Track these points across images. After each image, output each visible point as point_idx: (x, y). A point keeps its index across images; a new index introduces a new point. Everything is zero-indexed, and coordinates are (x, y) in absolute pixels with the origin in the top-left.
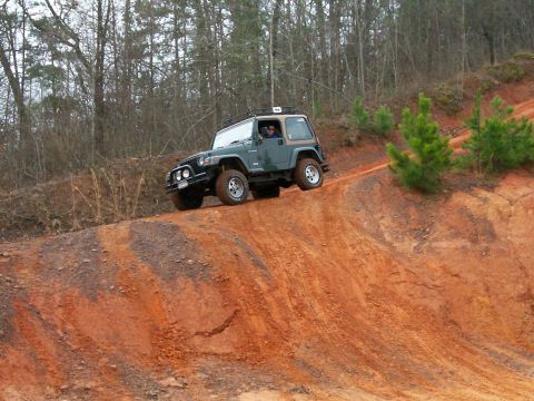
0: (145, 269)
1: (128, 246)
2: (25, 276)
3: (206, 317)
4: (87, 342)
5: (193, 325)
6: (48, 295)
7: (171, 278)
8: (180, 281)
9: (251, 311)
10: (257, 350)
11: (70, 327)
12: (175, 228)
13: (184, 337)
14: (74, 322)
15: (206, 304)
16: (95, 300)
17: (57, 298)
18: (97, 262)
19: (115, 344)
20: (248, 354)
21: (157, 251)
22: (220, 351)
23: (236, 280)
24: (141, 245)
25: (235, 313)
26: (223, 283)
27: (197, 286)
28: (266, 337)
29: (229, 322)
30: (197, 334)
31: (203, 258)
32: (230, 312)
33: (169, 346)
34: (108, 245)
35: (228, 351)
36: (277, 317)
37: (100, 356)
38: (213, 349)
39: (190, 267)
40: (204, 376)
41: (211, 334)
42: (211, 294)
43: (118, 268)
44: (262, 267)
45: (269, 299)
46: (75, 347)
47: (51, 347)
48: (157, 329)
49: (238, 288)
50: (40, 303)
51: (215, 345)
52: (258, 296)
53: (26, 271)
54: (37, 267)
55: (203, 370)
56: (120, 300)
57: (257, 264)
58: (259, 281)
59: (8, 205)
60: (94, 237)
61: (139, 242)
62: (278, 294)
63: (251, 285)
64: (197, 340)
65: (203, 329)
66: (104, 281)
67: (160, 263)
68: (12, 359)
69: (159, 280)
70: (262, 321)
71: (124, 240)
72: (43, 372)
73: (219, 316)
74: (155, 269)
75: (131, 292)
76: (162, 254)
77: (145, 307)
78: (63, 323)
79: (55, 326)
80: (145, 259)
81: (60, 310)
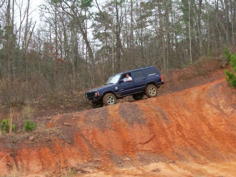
0: (123, 120)
1: (118, 112)
2: (80, 124)
3: (143, 138)
4: (100, 146)
5: (138, 141)
6: (88, 130)
7: (132, 124)
8: (135, 125)
9: (160, 135)
10: (160, 149)
11: (94, 141)
12: (136, 105)
13: (134, 145)
14: (96, 139)
15: (144, 133)
16: (104, 132)
17: (91, 131)
18: (106, 118)
19: (110, 147)
20: (157, 150)
21: (128, 114)
22: (147, 149)
23: (156, 124)
24: (123, 112)
25: (154, 136)
26: (151, 125)
27: (141, 127)
28: (165, 145)
29: (151, 139)
30: (139, 143)
31: (144, 117)
32: (152, 135)
33: (129, 148)
34: (110, 112)
35: (150, 149)
36: (170, 137)
37: (104, 150)
38: (144, 148)
39: (139, 120)
40: (139, 157)
41: (144, 144)
42: (145, 129)
43: (113, 120)
44: (167, 119)
45: (167, 131)
46: (95, 147)
47: (87, 148)
48: (125, 142)
49: (156, 127)
50: (84, 133)
51: (145, 147)
52: (164, 130)
53: (80, 122)
54: (85, 121)
55: (140, 156)
56: (112, 131)
57: (165, 118)
58: (164, 125)
59: (78, 98)
60: (106, 110)
61: (122, 111)
62: (171, 129)
63: (161, 126)
64: (139, 146)
65: (142, 142)
66: (108, 125)
67: (129, 118)
68: (73, 151)
69: (127, 125)
70: (164, 139)
71: (117, 110)
72: (84, 155)
73: (148, 137)
74: (127, 121)
75: (117, 129)
76: (130, 115)
77: (121, 134)
78: (92, 139)
79: (90, 141)
80: (123, 117)
81: (91, 135)
